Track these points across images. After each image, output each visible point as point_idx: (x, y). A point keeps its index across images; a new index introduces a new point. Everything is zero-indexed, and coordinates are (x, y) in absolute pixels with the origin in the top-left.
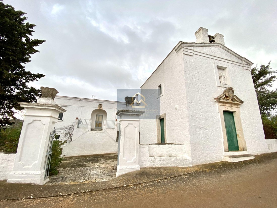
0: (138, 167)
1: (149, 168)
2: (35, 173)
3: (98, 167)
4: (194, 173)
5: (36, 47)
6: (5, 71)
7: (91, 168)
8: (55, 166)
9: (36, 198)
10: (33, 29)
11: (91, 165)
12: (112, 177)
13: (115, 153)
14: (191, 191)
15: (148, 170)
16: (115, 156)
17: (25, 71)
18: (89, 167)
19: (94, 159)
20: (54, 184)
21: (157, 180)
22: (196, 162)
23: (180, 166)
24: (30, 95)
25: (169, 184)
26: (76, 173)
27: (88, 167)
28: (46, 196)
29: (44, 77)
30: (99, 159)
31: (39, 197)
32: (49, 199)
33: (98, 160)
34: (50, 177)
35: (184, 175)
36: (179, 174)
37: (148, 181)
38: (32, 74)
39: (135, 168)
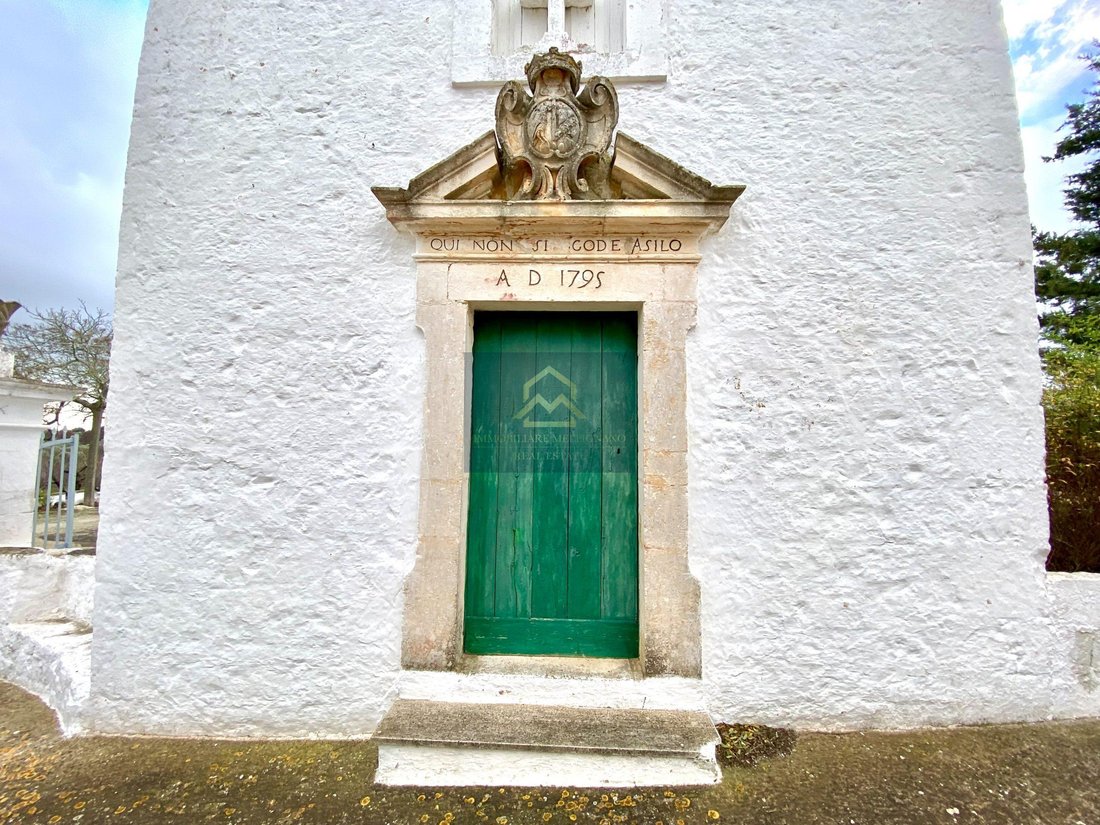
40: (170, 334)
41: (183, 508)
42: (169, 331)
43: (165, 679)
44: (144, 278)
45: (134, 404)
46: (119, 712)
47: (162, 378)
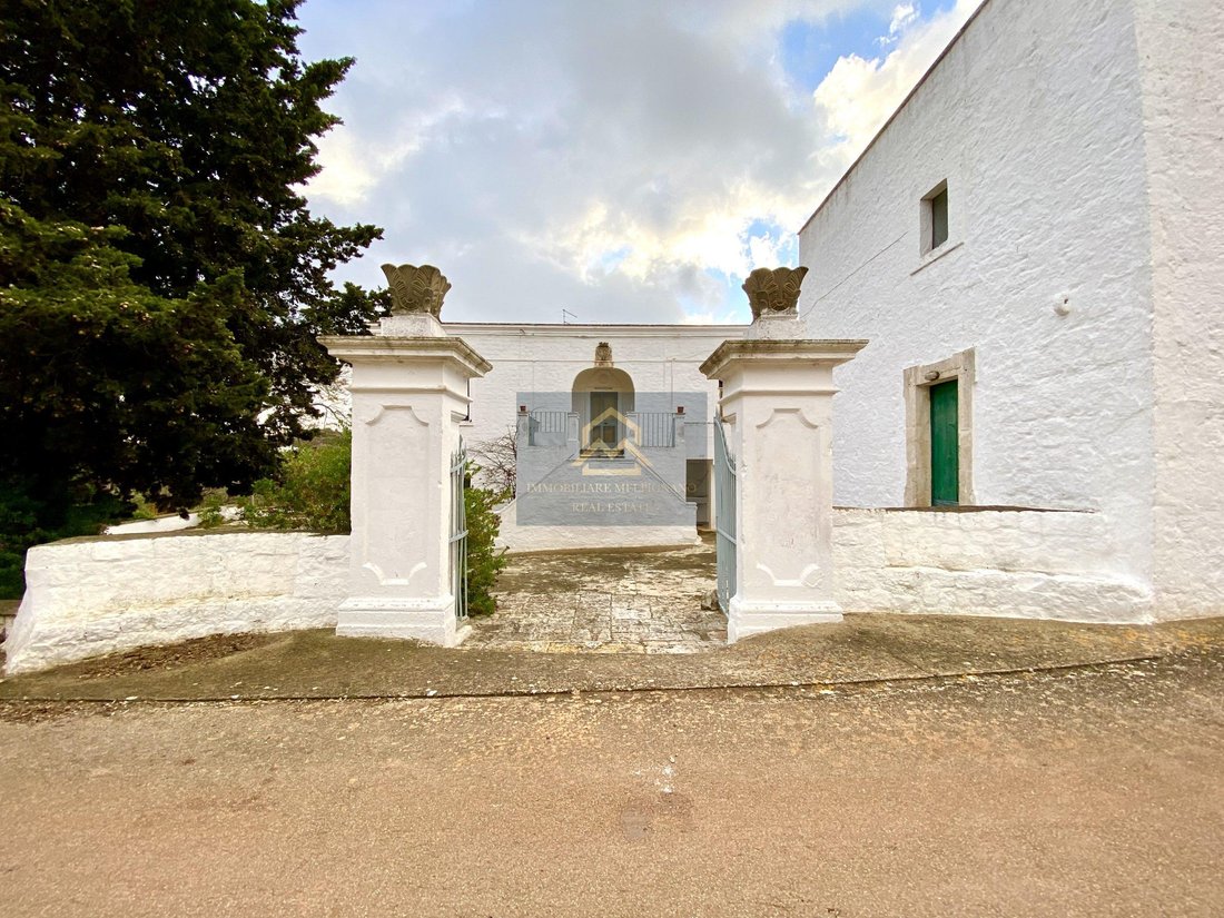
0: (833, 610)
1: (890, 617)
2: (425, 606)
3: (634, 596)
4: (1181, 659)
5: (326, 100)
6: (243, 223)
7: (609, 596)
8: (483, 585)
9: (447, 696)
10: (294, 18)
11: (606, 586)
12: (704, 637)
13: (688, 547)
14: (1195, 749)
15: (889, 624)
16: (689, 557)
17: (313, 218)
18: (601, 593)
19: (607, 563)
20: (493, 645)
21: (960, 676)
22: (1181, 605)
23: (1071, 621)
24: (349, 319)
25: (1041, 701)
26: (560, 610)
27: (595, 594)
28: (482, 693)
29: (381, 238)
30: (628, 565)
31: (456, 693)
32: (495, 705)
33: (628, 571)
34: (472, 620)
35: (1121, 663)
36: (1082, 658)
37: (912, 676)
38: (339, 232)
39: (818, 613)
40: (1198, 313)
41: (1219, 447)
42: (1197, 311)
43: (1211, 574)
44: (1174, 267)
45: (1175, 368)
46: (1178, 603)
47: (1196, 347)
